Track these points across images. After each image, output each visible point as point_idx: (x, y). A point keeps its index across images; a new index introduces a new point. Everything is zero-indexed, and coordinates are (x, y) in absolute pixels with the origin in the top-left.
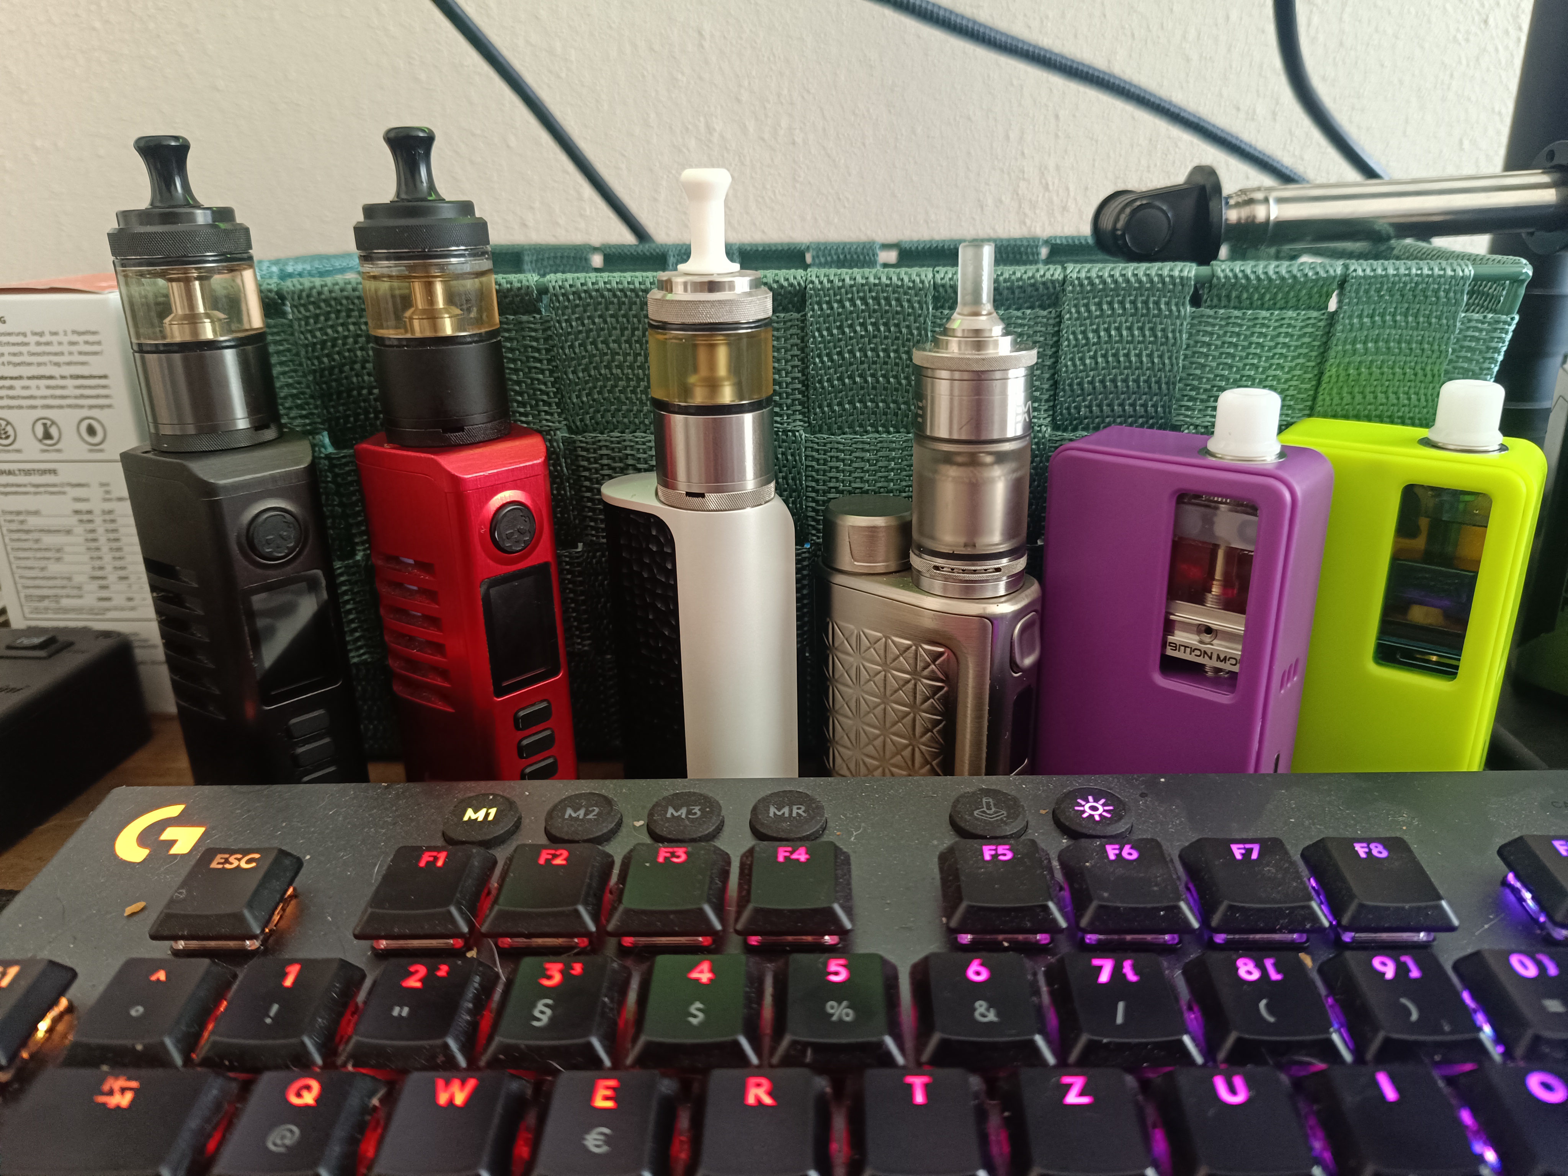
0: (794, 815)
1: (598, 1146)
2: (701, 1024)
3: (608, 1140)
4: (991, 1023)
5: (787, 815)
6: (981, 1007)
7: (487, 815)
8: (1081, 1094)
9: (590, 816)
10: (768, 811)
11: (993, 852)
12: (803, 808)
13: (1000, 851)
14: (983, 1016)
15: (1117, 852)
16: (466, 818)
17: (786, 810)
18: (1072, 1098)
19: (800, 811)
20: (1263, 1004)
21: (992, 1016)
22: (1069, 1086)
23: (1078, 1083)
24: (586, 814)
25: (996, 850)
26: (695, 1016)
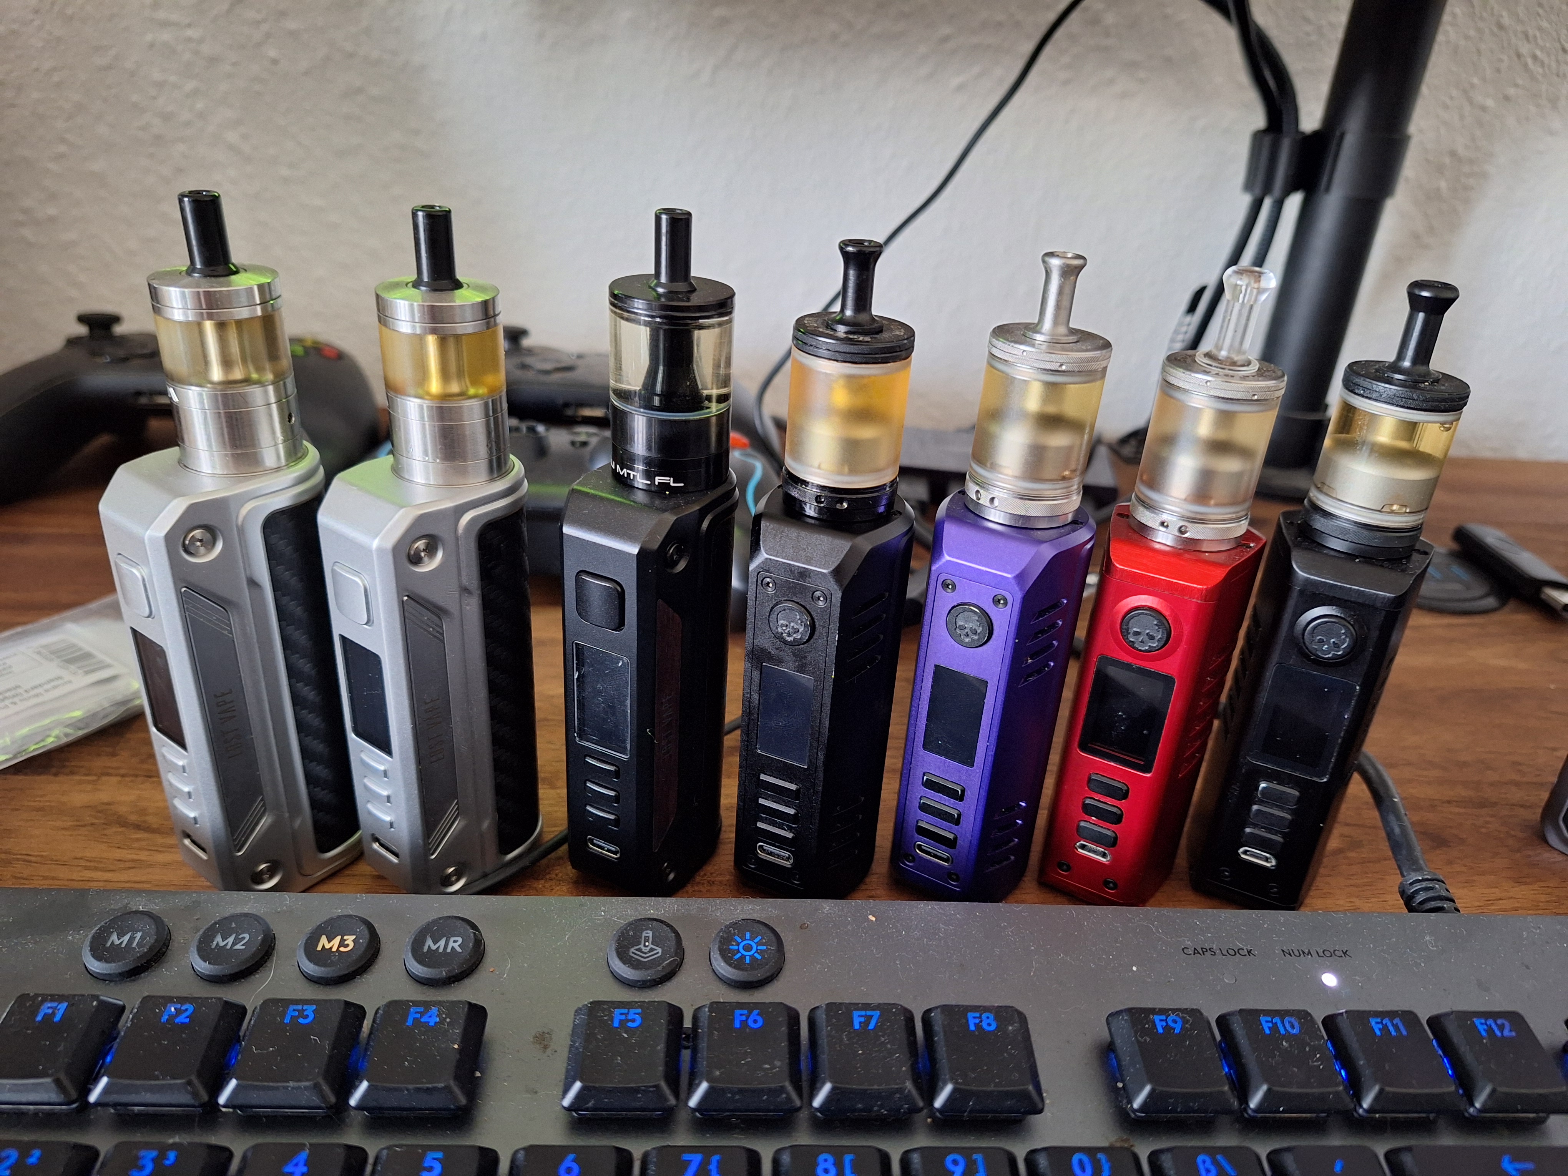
0: (449, 950)
5: (441, 950)
9: (238, 947)
12: (460, 940)
17: (442, 943)
19: (456, 945)
24: (234, 944)
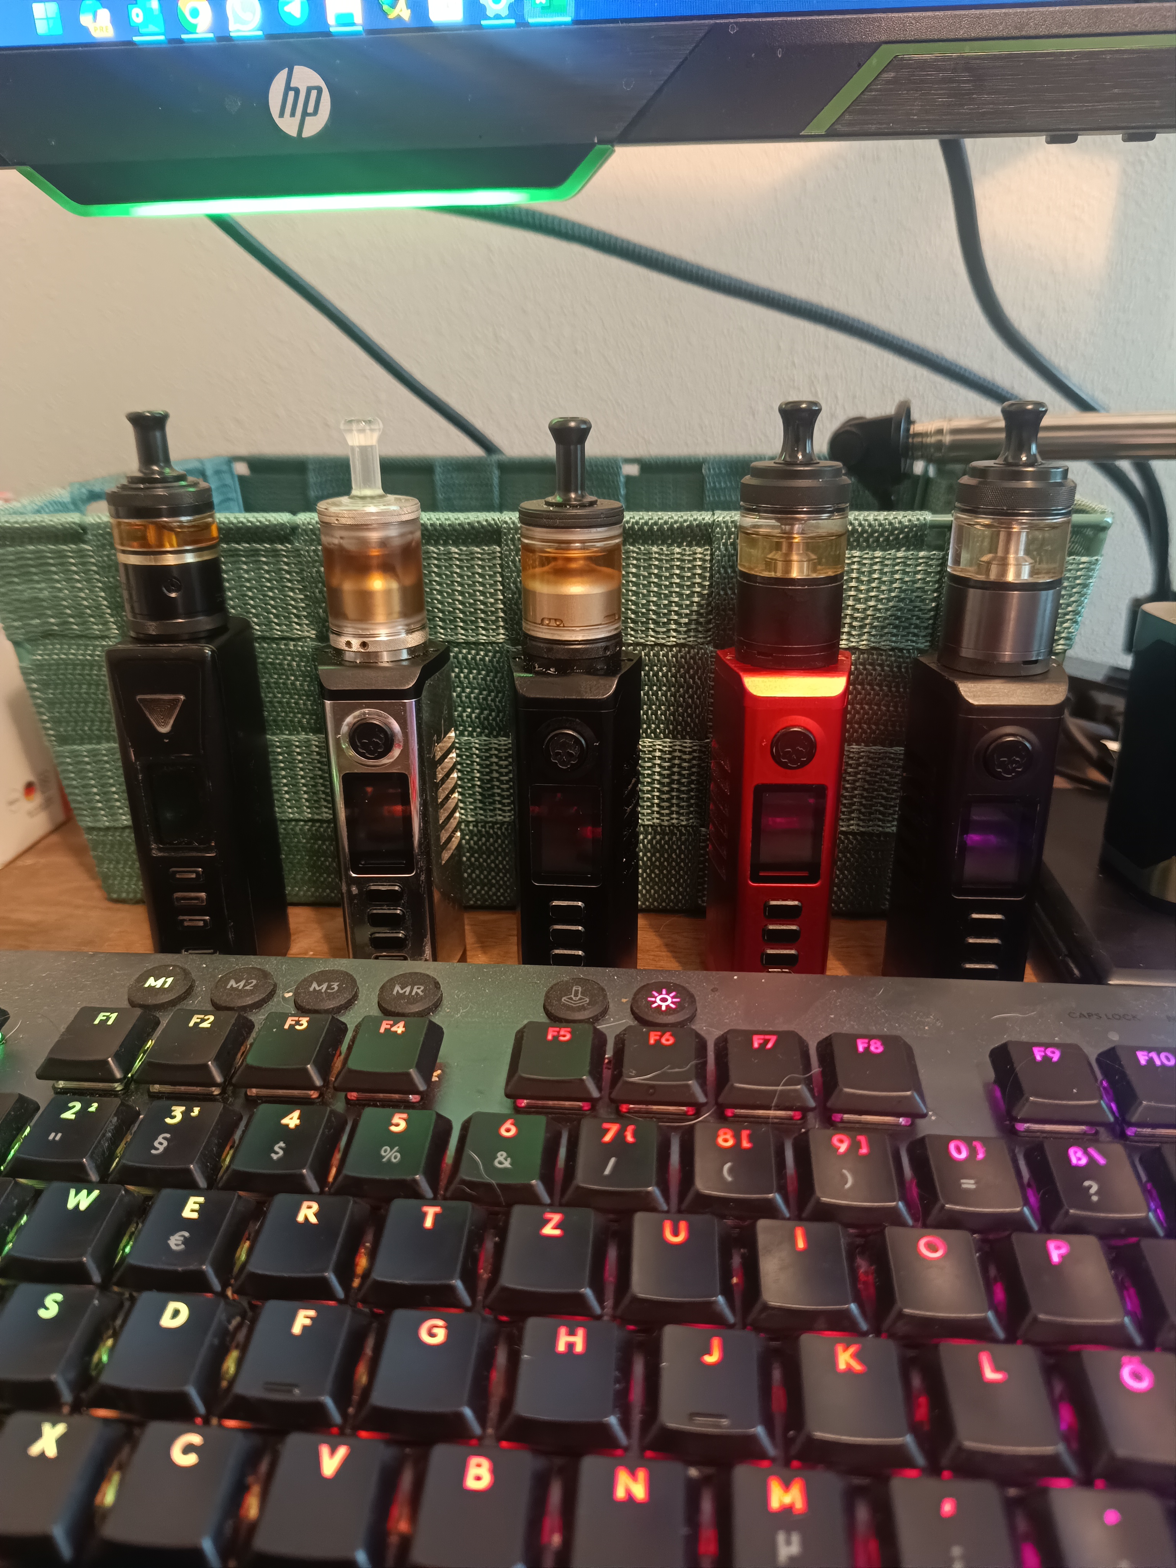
0: (413, 993)
1: (177, 1245)
2: (280, 1159)
3: (186, 1241)
4: (506, 1169)
5: (407, 993)
6: (501, 1156)
7: (165, 982)
8: (556, 1227)
9: (247, 988)
10: (392, 990)
11: (555, 1034)
12: (422, 988)
13: (562, 1033)
14: (500, 1163)
15: (658, 1038)
16: (146, 985)
17: (408, 989)
18: (548, 1230)
19: (419, 991)
20: (727, 1167)
21: (507, 1164)
22: (549, 1220)
23: (556, 1218)
24: (245, 986)
25: (559, 1032)
26: (277, 1153)
